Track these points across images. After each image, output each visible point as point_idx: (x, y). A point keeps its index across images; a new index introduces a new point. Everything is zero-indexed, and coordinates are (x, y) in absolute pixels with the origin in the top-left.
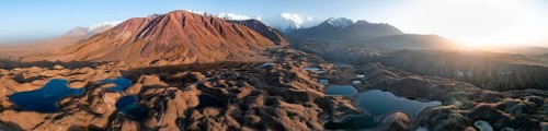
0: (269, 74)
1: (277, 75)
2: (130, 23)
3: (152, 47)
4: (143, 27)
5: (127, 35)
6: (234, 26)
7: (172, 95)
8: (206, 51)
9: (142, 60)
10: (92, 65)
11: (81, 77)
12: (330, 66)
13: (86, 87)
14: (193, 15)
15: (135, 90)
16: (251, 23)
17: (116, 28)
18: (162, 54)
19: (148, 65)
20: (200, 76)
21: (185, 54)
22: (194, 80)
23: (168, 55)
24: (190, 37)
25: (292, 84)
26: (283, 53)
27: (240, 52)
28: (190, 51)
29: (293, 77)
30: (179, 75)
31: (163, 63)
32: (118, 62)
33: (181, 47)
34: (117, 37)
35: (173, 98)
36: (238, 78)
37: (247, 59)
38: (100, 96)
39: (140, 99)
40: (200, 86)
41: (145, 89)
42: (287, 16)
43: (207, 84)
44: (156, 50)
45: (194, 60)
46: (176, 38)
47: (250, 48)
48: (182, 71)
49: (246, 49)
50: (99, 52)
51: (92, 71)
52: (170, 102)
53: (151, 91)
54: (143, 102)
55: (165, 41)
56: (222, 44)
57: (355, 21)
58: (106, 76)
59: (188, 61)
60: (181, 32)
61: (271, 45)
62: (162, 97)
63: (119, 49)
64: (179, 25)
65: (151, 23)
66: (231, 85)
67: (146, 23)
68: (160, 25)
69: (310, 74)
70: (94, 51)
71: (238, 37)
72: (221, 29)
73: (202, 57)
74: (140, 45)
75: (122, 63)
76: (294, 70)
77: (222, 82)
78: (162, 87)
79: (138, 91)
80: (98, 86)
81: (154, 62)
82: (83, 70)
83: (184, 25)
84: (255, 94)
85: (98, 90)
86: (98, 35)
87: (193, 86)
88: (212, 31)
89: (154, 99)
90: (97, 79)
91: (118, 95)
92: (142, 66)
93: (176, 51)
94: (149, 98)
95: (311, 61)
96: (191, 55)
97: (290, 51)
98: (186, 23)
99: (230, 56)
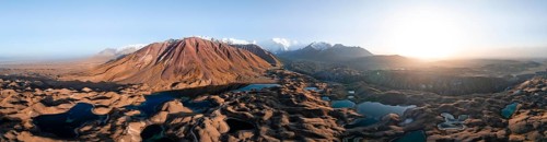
0: (280, 96)
1: (287, 96)
2: (151, 47)
3: (171, 70)
4: (162, 51)
5: (148, 58)
6: (238, 51)
7: (201, 123)
8: (218, 73)
9: (163, 82)
10: (117, 88)
11: (106, 102)
12: (324, 85)
13: (110, 113)
14: (204, 41)
15: (161, 118)
16: (250, 48)
17: (139, 51)
18: (180, 77)
19: (169, 88)
20: (221, 100)
21: (200, 77)
22: (216, 105)
23: (186, 78)
24: (204, 60)
25: (305, 103)
26: (281, 73)
27: (246, 74)
28: (205, 74)
29: (302, 97)
30: (200, 99)
31: (182, 86)
32: (142, 85)
33: (197, 70)
34: (140, 60)
35: (203, 127)
36: (255, 101)
37: (253, 80)
38: (124, 127)
39: (168, 129)
40: (224, 111)
41: (171, 117)
42: (277, 40)
43: (230, 109)
44: (175, 73)
45: (209, 82)
46: (192, 62)
47: (254, 70)
48: (202, 95)
49: (250, 71)
50: (124, 74)
51: (117, 96)
52: (202, 132)
53: (178, 120)
54: (170, 132)
55: (182, 65)
56: (231, 67)
57: (333, 45)
58: (130, 101)
59: (204, 84)
60: (196, 57)
61: (269, 66)
62: (191, 126)
63: (141, 72)
64: (193, 50)
65: (169, 48)
66: (252, 108)
67: (165, 47)
68: (177, 50)
69: (313, 93)
70: (120, 73)
71: (243, 61)
72: (228, 53)
73: (215, 80)
74: (160, 68)
75: (146, 86)
76: (299, 90)
77: (243, 105)
78: (187, 115)
79: (164, 120)
80: (121, 114)
81: (174, 85)
82: (109, 94)
83: (197, 50)
84: (277, 115)
85: (122, 119)
86: (124, 56)
87: (217, 112)
88: (221, 55)
89: (183, 129)
90: (121, 104)
91: (143, 124)
92: (164, 89)
93: (193, 74)
94: (178, 127)
95: (307, 81)
96: (205, 78)
97: (287, 72)
98: (200, 48)
99: (239, 77)
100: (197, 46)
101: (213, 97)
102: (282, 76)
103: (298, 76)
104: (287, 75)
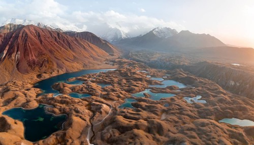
6: (77, 41)
8: (68, 63)
12: (152, 70)
21: (55, 66)
23: (44, 68)
24: (51, 51)
25: (135, 76)
27: (89, 62)
28: (57, 64)
31: (46, 76)
37: (98, 67)
44: (29, 66)
55: (33, 57)
56: (74, 57)
60: (42, 48)
61: (107, 56)
64: (38, 42)
71: (83, 50)
72: (69, 44)
73: (68, 68)
83: (41, 42)
93: (47, 65)
95: (141, 67)
96: (59, 66)
97: (125, 60)
98: (43, 39)
99: (85, 65)
100: (39, 36)
101: (79, 78)
102: (120, 63)
103: (134, 64)
104: (125, 62)
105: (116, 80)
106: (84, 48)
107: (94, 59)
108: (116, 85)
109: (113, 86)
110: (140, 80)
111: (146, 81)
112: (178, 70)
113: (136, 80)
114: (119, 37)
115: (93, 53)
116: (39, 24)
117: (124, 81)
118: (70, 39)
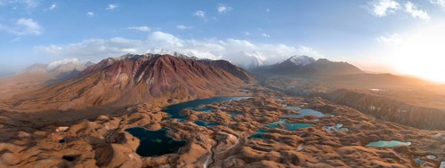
1: (259, 102)
4: (136, 70)
5: (123, 77)
6: (211, 69)
8: (200, 90)
14: (177, 59)
16: (223, 65)
18: (169, 94)
23: (175, 95)
24: (184, 78)
27: (222, 90)
28: (189, 91)
29: (269, 102)
33: (182, 88)
34: (115, 79)
37: (231, 95)
44: (162, 91)
45: (196, 97)
46: (174, 81)
49: (225, 87)
55: (166, 83)
56: (208, 84)
59: (192, 99)
60: (176, 75)
61: (246, 85)
63: (126, 91)
64: (172, 69)
65: (142, 66)
67: (138, 66)
68: (155, 68)
71: (216, 78)
72: (203, 72)
73: (200, 95)
74: (144, 87)
81: (169, 101)
83: (175, 69)
88: (196, 73)
93: (179, 91)
95: (277, 95)
96: (191, 93)
97: (260, 88)
98: (177, 67)
99: (217, 92)
100: (174, 64)
102: (255, 91)
103: (270, 92)
104: (260, 90)
105: (248, 109)
106: (218, 76)
107: (228, 86)
108: (247, 115)
109: (245, 116)
110: (275, 109)
111: (281, 110)
112: (316, 98)
113: (270, 109)
114: (256, 64)
115: (228, 80)
116: (175, 53)
117: (257, 111)
118: (204, 67)
